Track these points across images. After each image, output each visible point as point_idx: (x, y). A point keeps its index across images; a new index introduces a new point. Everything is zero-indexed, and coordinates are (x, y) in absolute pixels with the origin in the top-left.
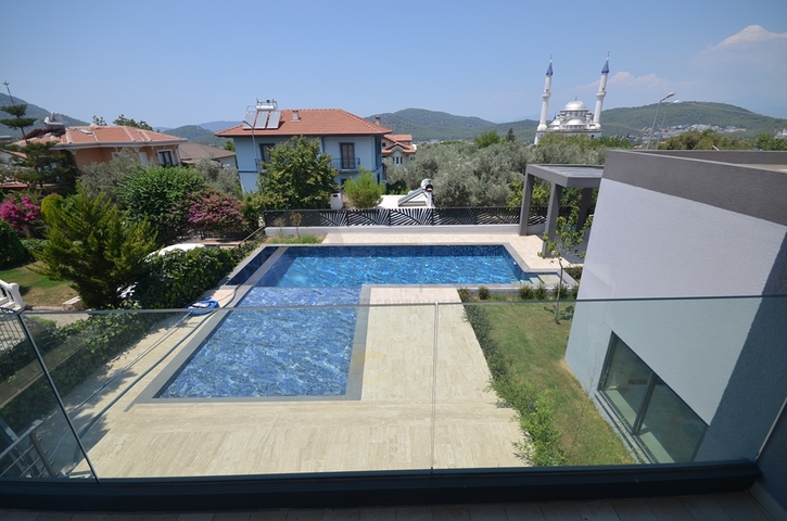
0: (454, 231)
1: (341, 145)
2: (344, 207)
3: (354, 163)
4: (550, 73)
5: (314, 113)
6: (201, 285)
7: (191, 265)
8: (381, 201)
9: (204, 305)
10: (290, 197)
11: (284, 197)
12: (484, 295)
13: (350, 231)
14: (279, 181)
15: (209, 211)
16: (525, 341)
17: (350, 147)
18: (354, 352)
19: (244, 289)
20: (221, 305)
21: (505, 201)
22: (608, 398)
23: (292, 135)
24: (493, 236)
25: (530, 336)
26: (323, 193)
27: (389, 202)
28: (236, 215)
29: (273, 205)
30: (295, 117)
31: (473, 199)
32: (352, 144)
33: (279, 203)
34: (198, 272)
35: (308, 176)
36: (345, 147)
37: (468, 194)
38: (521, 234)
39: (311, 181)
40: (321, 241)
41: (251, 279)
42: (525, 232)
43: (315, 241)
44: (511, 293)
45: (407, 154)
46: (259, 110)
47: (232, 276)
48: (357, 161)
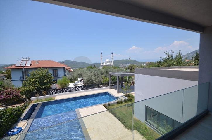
0: (94, 90)
1: (53, 70)
2: (56, 88)
3: (57, 75)
4: (101, 53)
5: (43, 61)
6: (12, 123)
7: (10, 115)
8: (69, 85)
9: (16, 130)
10: (37, 87)
11: (35, 87)
12: (109, 105)
13: (63, 95)
14: (33, 82)
15: (7, 94)
16: (124, 114)
17: (56, 71)
18: (83, 130)
19: (30, 121)
20: (23, 129)
21: (101, 82)
22: (148, 122)
23: (38, 68)
24: (104, 90)
25: (124, 113)
26: (49, 84)
27: (71, 85)
28: (18, 95)
29: (30, 90)
30: (37, 63)
31: (94, 82)
32: (57, 70)
33: (33, 89)
34: (12, 117)
35: (44, 80)
36: (54, 71)
37: (93, 81)
38: (110, 89)
39: (45, 81)
40: (54, 99)
41: (31, 117)
42: (111, 88)
43: (52, 100)
44: (115, 103)
45: (70, 72)
46: (22, 61)
47: (22, 117)
48: (58, 74)
